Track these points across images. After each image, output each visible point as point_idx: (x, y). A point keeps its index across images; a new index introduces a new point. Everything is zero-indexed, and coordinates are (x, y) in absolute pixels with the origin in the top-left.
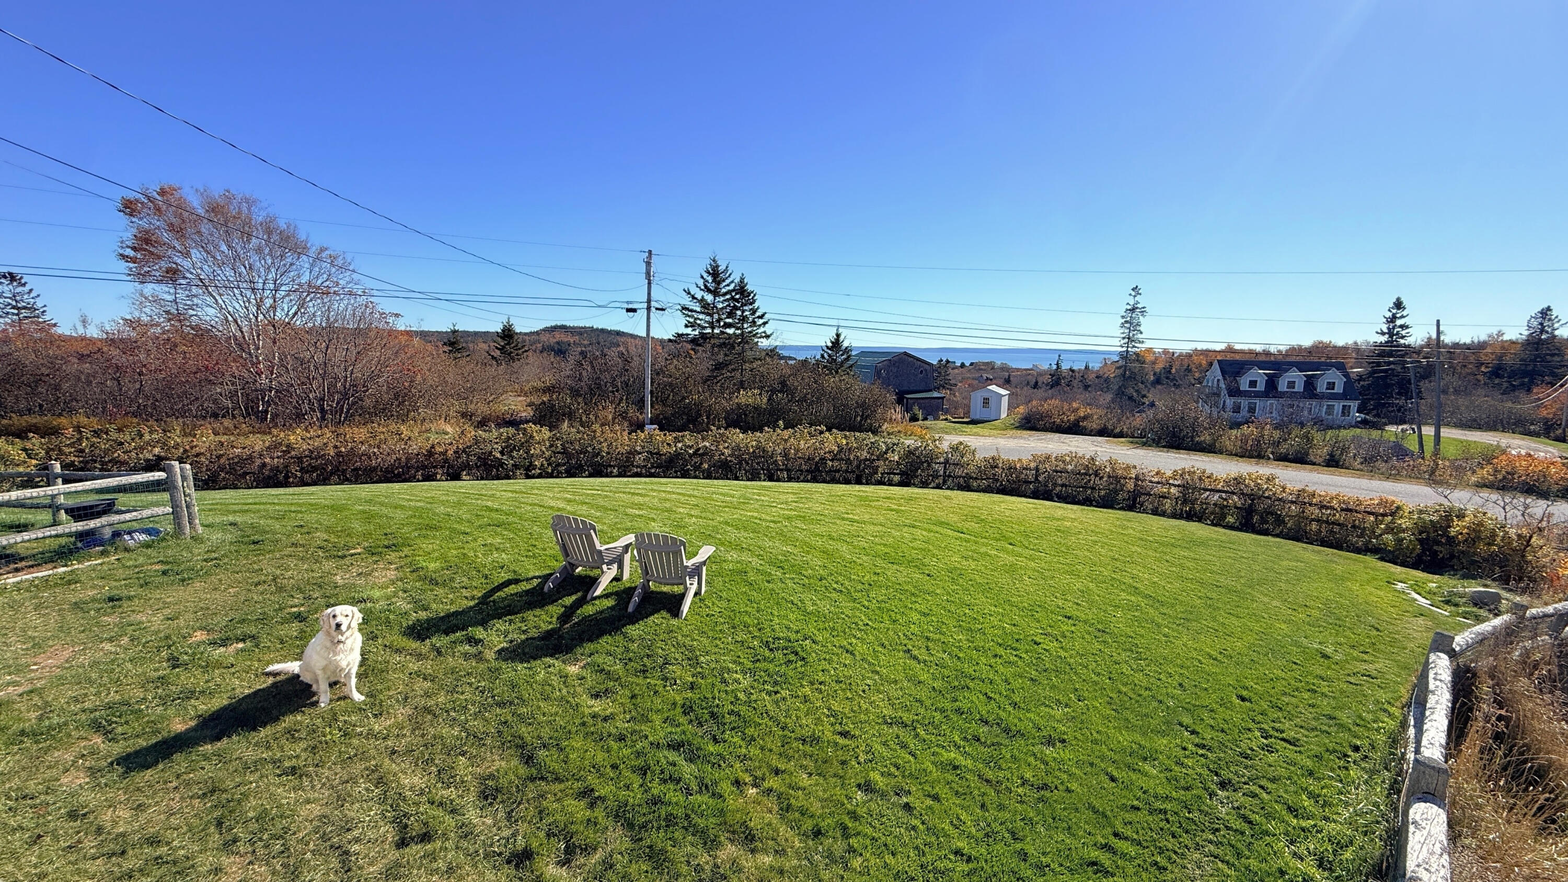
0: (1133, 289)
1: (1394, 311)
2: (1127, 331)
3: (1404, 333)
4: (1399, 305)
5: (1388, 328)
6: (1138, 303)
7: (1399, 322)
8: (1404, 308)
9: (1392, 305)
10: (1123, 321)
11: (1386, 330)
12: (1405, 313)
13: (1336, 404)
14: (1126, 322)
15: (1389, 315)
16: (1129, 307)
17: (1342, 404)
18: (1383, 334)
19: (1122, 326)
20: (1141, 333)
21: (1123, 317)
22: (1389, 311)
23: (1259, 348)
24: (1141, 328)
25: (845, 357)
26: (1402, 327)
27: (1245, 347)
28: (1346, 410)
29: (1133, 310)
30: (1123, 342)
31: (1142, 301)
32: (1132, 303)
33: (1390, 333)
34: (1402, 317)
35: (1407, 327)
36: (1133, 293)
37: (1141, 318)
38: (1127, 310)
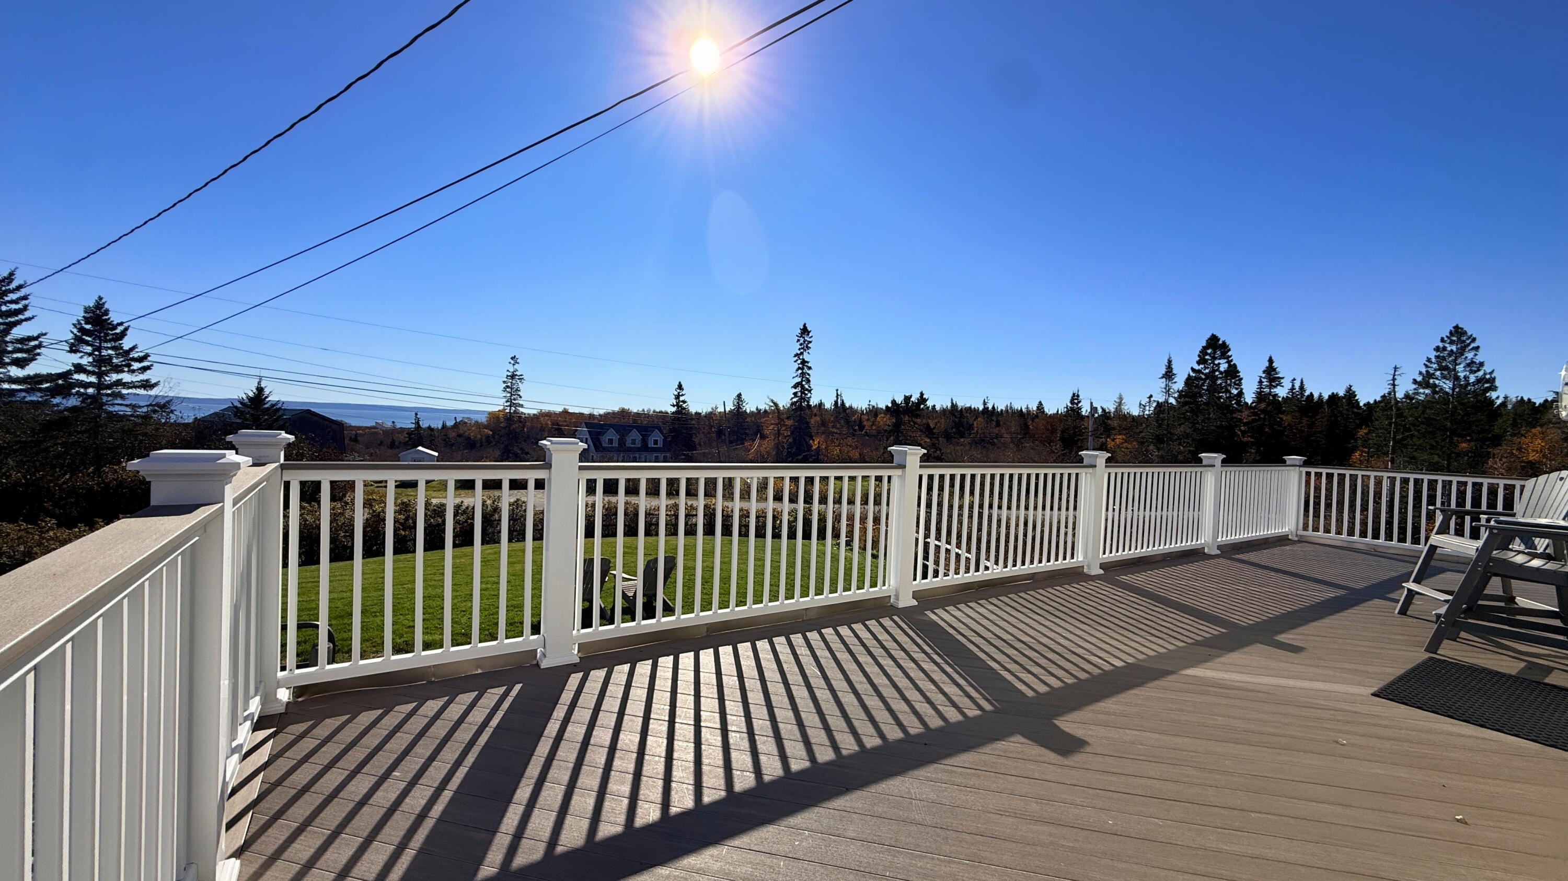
0: (512, 358)
2: (509, 395)
3: (684, 405)
4: (680, 387)
5: (676, 402)
6: (516, 370)
7: (682, 398)
8: (683, 389)
9: (677, 387)
10: (505, 386)
11: (675, 404)
12: (683, 393)
14: (508, 387)
15: (676, 393)
16: (509, 374)
18: (674, 406)
19: (504, 390)
21: (504, 382)
22: (676, 390)
23: (586, 411)
24: (521, 394)
26: (683, 401)
27: (577, 410)
28: (665, 459)
29: (513, 376)
30: (505, 404)
31: (521, 369)
32: (512, 370)
33: (678, 405)
34: (683, 395)
36: (512, 362)
37: (520, 384)
38: (508, 376)
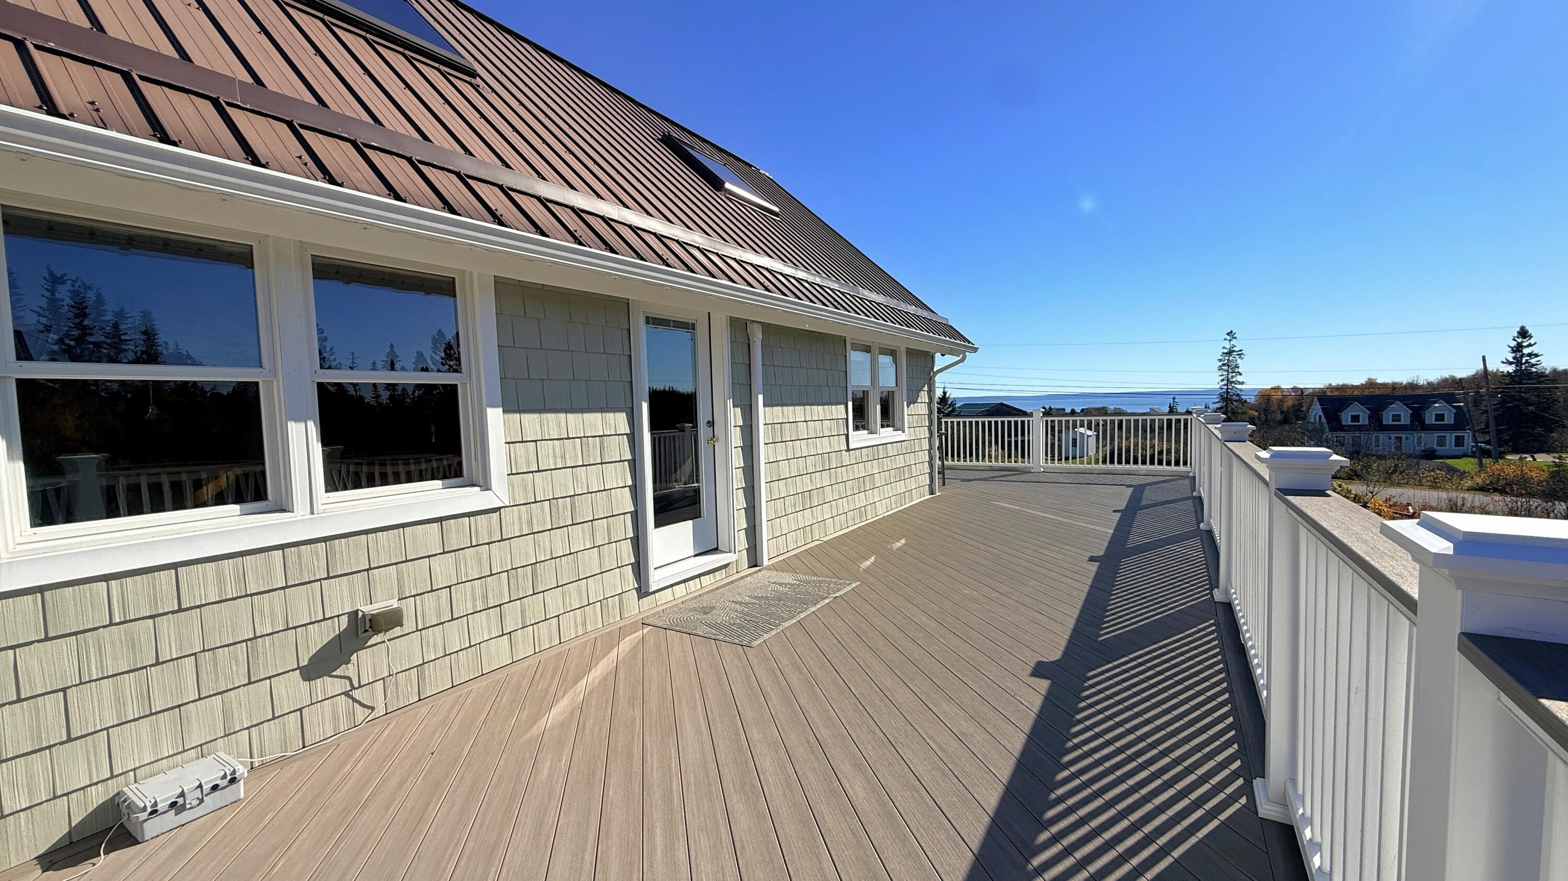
0: (1228, 334)
1: (1520, 340)
2: (1225, 373)
3: (1533, 361)
4: (1523, 333)
5: (1514, 358)
6: (1234, 346)
7: (1526, 351)
8: (1531, 337)
9: (1516, 335)
10: (1220, 364)
11: (1511, 360)
12: (1532, 341)
13: (1448, 435)
14: (1224, 365)
15: (1514, 344)
16: (1225, 351)
17: (1454, 435)
18: (1511, 363)
19: (1220, 369)
20: (1240, 374)
21: (1220, 360)
22: (1514, 340)
24: (1240, 370)
25: (951, 409)
26: (1530, 355)
28: (1459, 441)
29: (1230, 353)
30: (1221, 384)
31: (1238, 345)
32: (1228, 346)
33: (1518, 361)
34: (1530, 345)
35: (1536, 356)
36: (1228, 338)
37: (1239, 361)
38: (1224, 353)
